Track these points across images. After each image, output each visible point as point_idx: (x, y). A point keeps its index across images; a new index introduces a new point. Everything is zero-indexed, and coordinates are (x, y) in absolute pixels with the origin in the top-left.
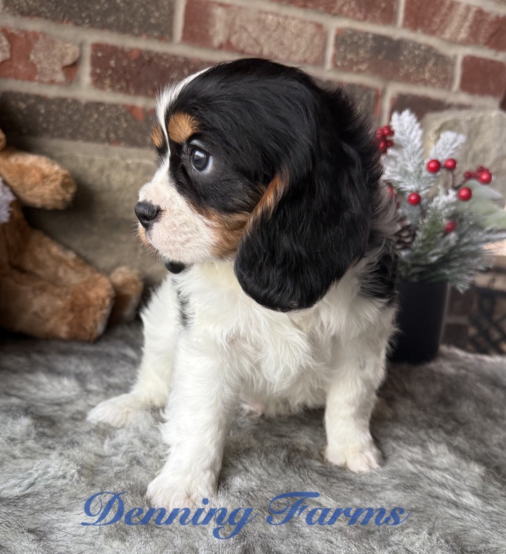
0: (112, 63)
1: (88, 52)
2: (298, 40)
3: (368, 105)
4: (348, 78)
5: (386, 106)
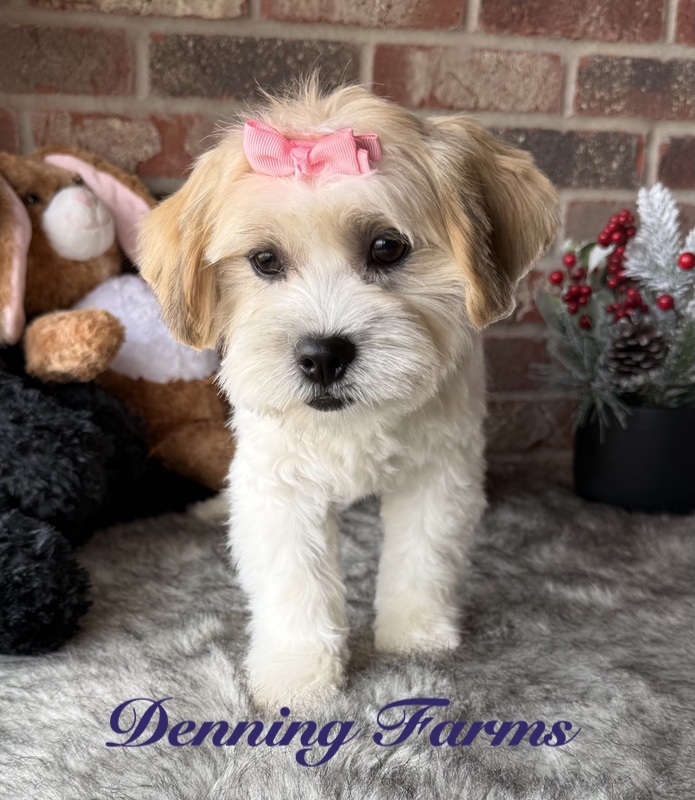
2: (526, 81)
3: (627, 158)
4: (597, 125)
5: (653, 156)
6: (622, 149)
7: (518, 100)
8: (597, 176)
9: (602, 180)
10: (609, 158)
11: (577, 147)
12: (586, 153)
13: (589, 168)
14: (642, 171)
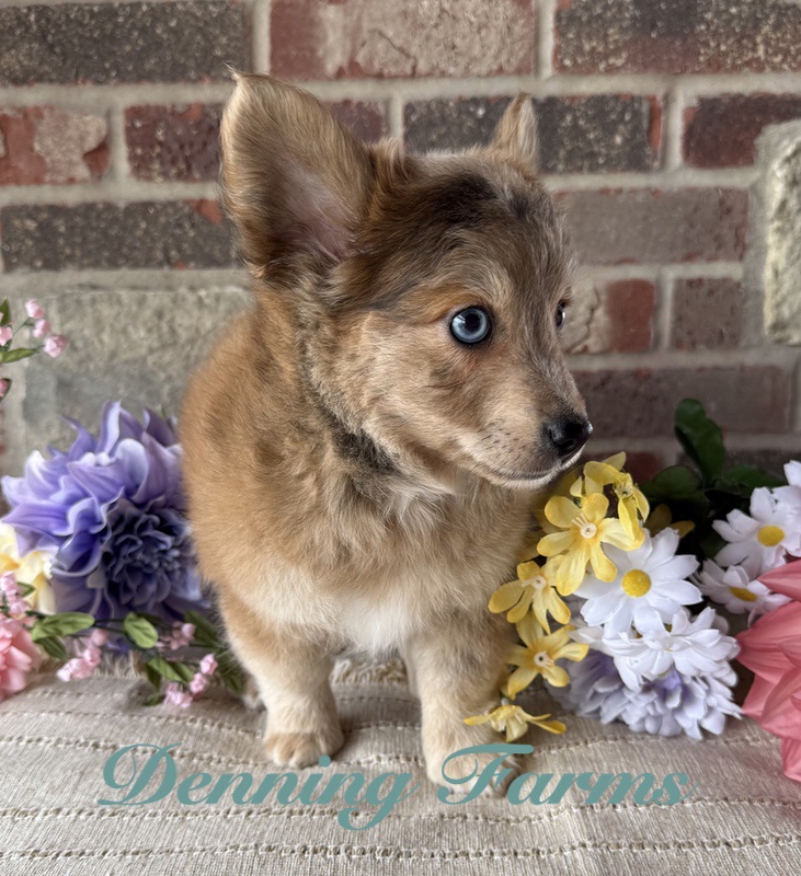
1: (120, 122)
2: (483, 33)
3: (636, 130)
4: (589, 86)
5: (676, 124)
6: (627, 117)
7: (473, 60)
8: (592, 155)
9: (601, 161)
10: (610, 130)
11: (562, 118)
12: (575, 125)
13: (581, 145)
14: (660, 146)
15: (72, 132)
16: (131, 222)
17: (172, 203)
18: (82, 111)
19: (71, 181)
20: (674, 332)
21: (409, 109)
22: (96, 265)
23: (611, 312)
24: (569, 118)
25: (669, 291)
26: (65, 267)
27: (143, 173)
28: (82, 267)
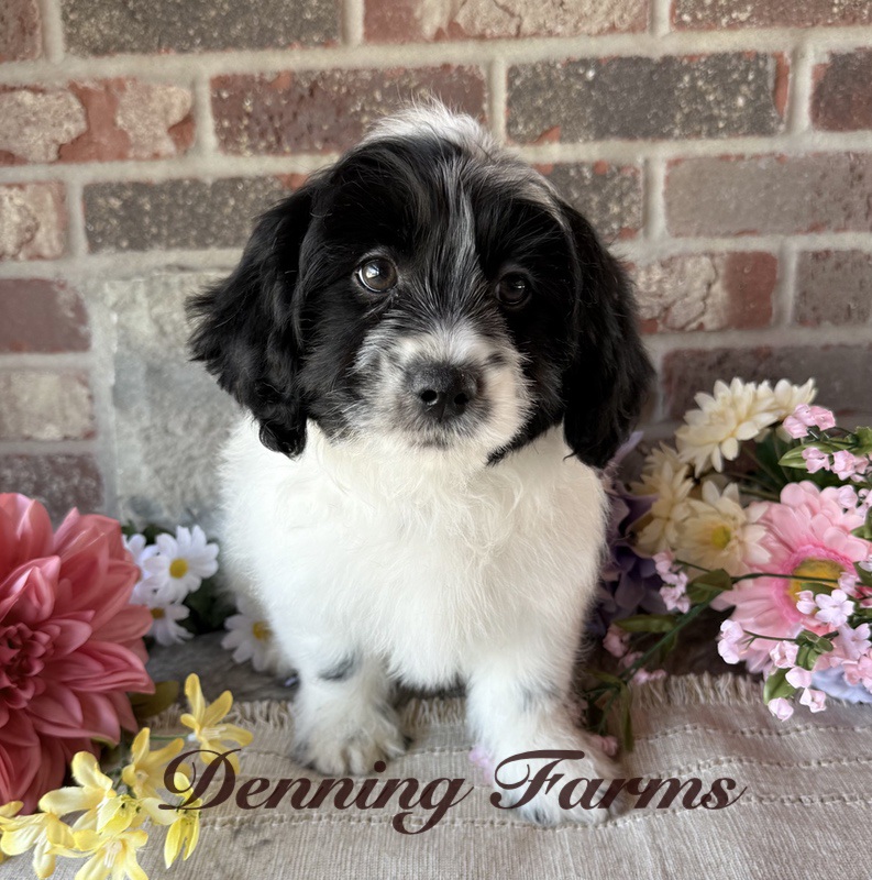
0: (248, 105)
1: (205, 93)
3: (760, 90)
4: (709, 43)
5: (805, 84)
7: (583, 17)
8: (712, 119)
9: (721, 125)
10: (731, 91)
11: (680, 79)
12: (693, 87)
13: (700, 107)
14: (786, 107)
15: (156, 105)
16: (219, 199)
17: (262, 179)
18: (167, 82)
19: (156, 156)
20: (797, 307)
21: (513, 72)
22: (184, 244)
23: (729, 287)
24: (686, 78)
25: (793, 264)
26: (151, 246)
27: (230, 147)
28: (169, 247)
